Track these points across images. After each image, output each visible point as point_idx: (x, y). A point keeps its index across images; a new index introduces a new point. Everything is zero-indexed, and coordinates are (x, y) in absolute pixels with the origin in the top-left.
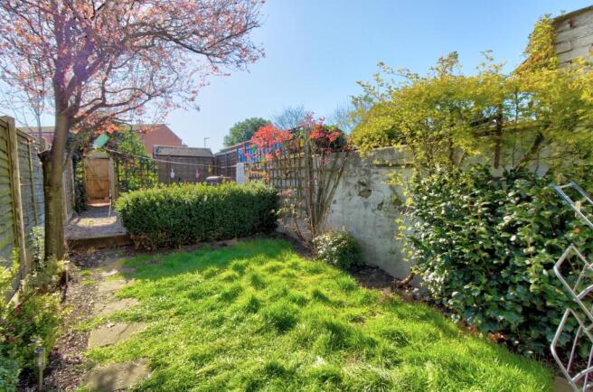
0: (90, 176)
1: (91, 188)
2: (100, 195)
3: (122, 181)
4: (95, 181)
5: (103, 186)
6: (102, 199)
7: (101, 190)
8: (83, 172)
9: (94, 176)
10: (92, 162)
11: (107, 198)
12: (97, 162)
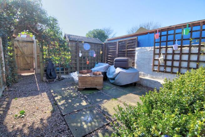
0: (19, 53)
1: (20, 62)
2: (27, 67)
3: (46, 58)
4: (24, 57)
5: (29, 61)
6: (28, 70)
7: (28, 64)
8: (13, 50)
9: (23, 54)
10: (21, 44)
11: (32, 70)
12: (25, 44)
